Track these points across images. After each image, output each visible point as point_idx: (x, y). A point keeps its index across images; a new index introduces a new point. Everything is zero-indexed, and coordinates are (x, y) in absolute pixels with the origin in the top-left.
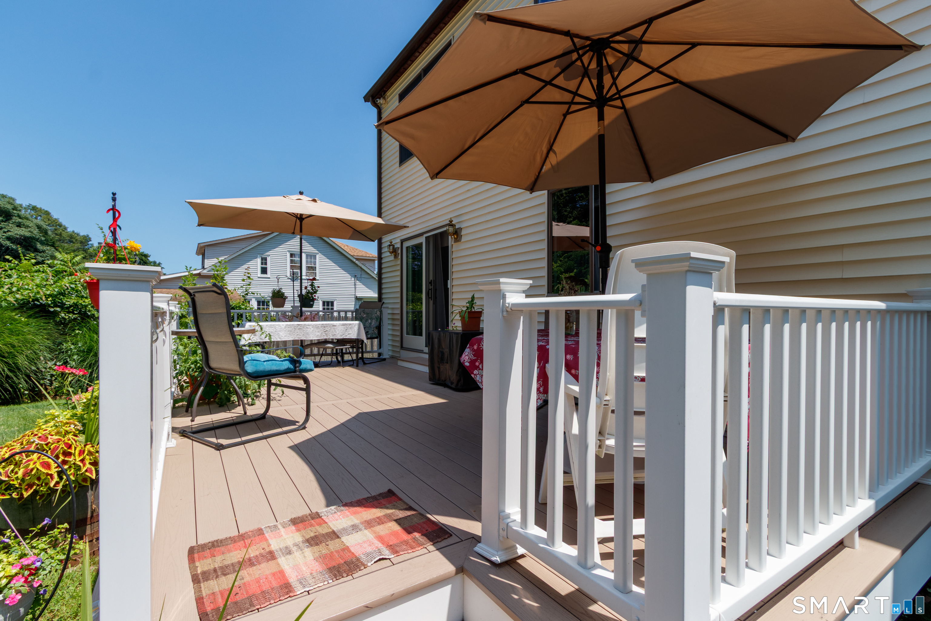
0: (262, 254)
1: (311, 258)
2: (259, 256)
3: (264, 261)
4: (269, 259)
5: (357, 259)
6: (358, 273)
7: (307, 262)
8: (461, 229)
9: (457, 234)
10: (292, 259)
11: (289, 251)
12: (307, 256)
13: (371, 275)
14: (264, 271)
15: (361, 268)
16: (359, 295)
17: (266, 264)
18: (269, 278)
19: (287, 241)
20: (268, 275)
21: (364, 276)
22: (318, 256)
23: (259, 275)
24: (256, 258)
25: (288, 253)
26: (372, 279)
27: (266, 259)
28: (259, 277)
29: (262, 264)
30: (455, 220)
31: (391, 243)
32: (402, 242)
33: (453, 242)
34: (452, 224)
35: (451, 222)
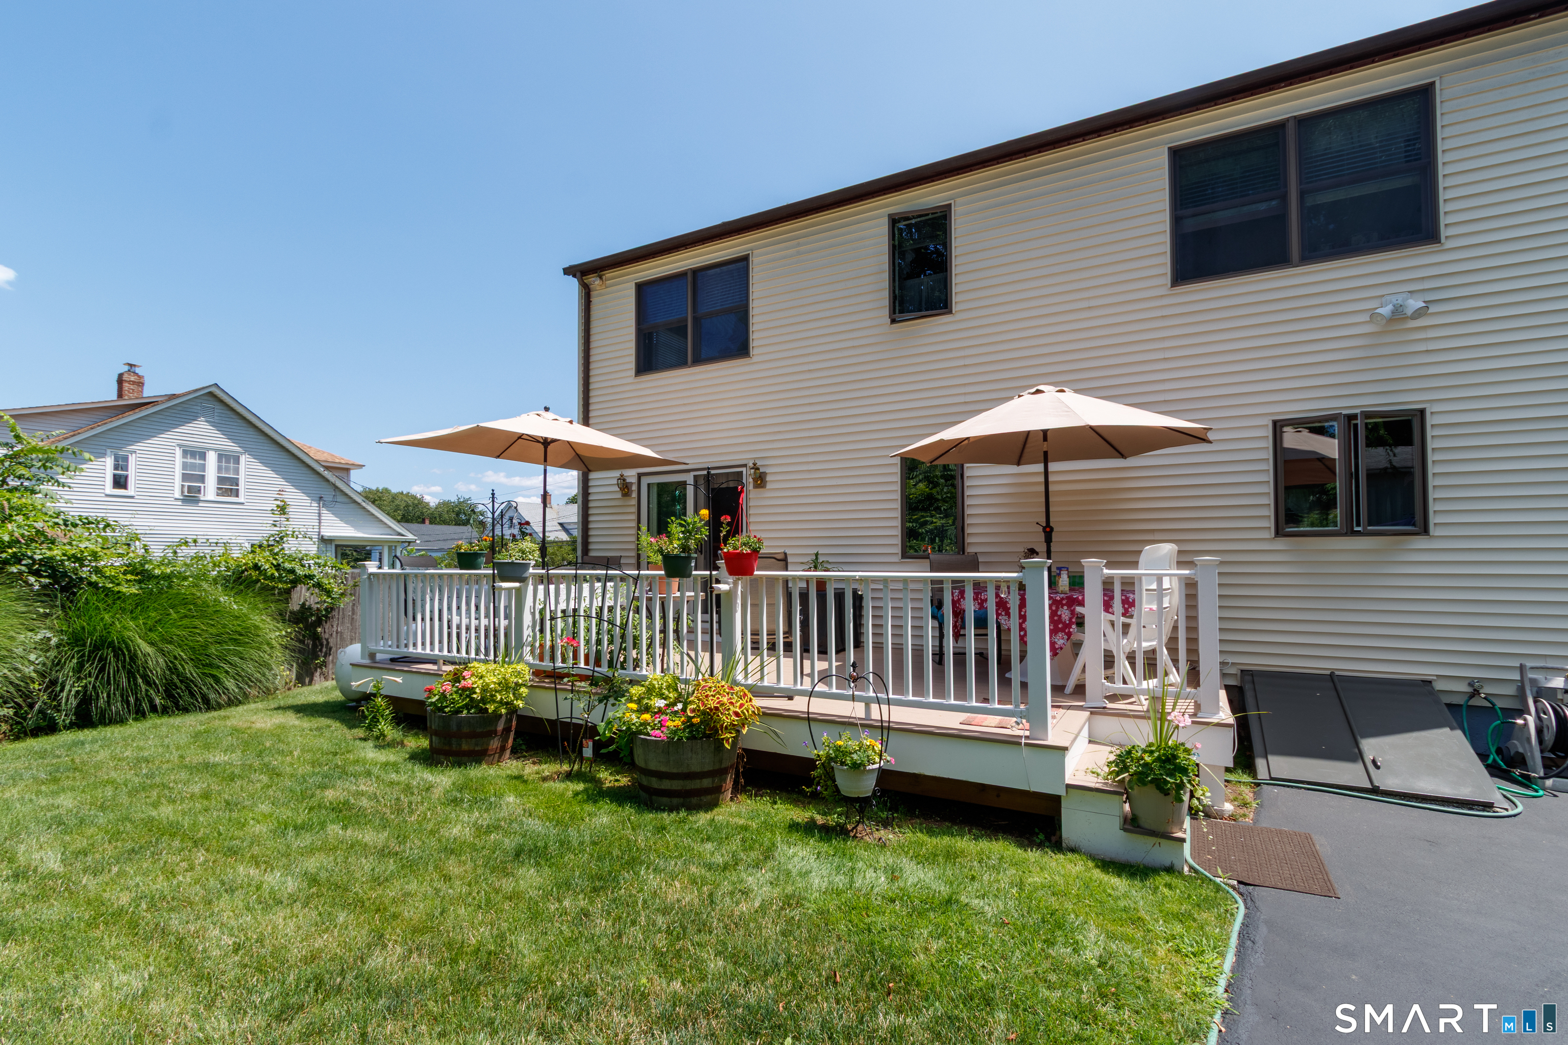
0: (120, 449)
1: (228, 461)
2: (109, 451)
3: (121, 464)
4: (132, 460)
5: (327, 468)
6: (328, 495)
7: (220, 469)
8: (765, 474)
9: (760, 480)
10: (185, 460)
11: (180, 446)
12: (220, 457)
13: (350, 498)
14: (120, 482)
15: (334, 485)
16: (327, 533)
17: (125, 468)
18: (132, 497)
19: (177, 426)
20: (131, 491)
21: (340, 498)
22: (243, 459)
23: (109, 489)
24: (103, 455)
25: (177, 448)
26: (353, 505)
27: (126, 459)
28: (107, 495)
29: (116, 467)
30: (759, 463)
31: (622, 476)
32: (640, 476)
33: (751, 487)
34: (756, 468)
35: (755, 464)
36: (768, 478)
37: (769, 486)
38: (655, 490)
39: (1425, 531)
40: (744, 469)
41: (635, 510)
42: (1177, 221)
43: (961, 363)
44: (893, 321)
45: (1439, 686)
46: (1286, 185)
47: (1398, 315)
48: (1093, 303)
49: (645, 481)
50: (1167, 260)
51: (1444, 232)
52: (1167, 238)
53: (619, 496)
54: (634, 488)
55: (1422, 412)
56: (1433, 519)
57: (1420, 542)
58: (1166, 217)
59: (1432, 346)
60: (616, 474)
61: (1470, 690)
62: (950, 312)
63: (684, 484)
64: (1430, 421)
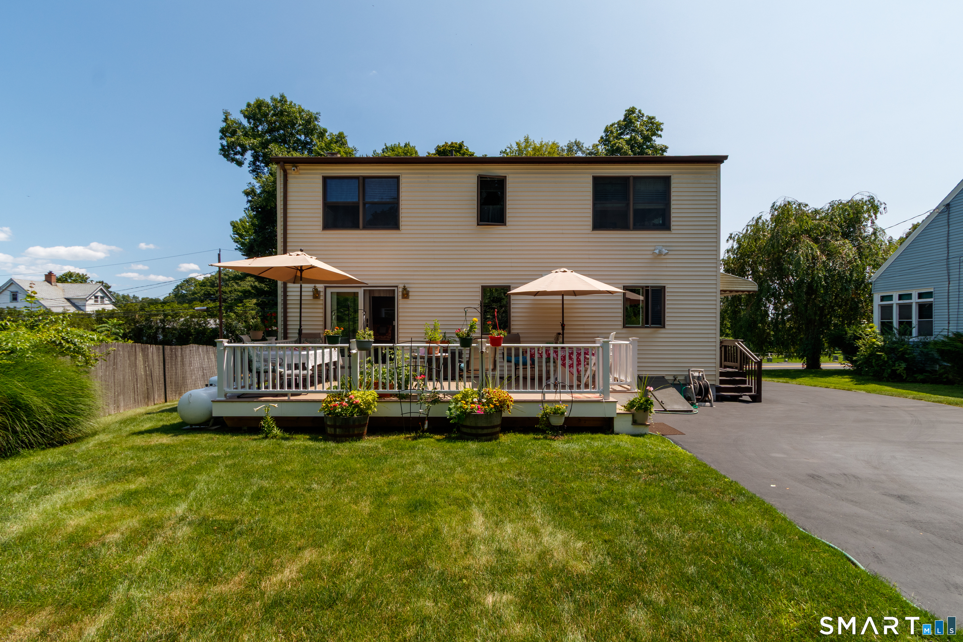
8: (409, 291)
9: (406, 294)
30: (407, 286)
31: (315, 287)
32: (326, 287)
33: (400, 298)
34: (405, 289)
35: (404, 287)
36: (410, 294)
37: (410, 298)
38: (335, 297)
39: (664, 327)
40: (396, 289)
41: (322, 306)
42: (594, 204)
43: (510, 248)
44: (478, 225)
45: (667, 378)
46: (629, 200)
47: (660, 253)
48: (564, 232)
49: (329, 291)
50: (591, 219)
51: (672, 228)
52: (591, 211)
53: (311, 298)
54: (322, 294)
55: (664, 287)
56: (667, 323)
57: (662, 331)
58: (591, 202)
59: (668, 265)
60: (313, 285)
61: (673, 378)
62: (505, 225)
63: (356, 295)
64: (667, 290)
